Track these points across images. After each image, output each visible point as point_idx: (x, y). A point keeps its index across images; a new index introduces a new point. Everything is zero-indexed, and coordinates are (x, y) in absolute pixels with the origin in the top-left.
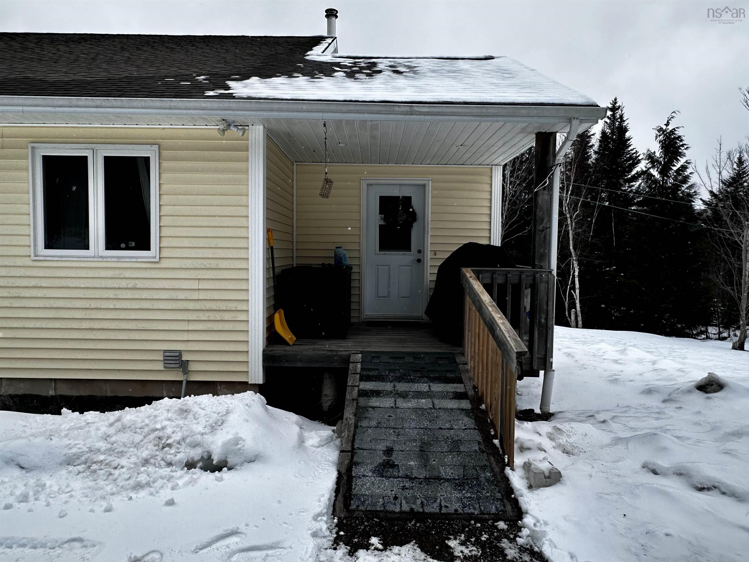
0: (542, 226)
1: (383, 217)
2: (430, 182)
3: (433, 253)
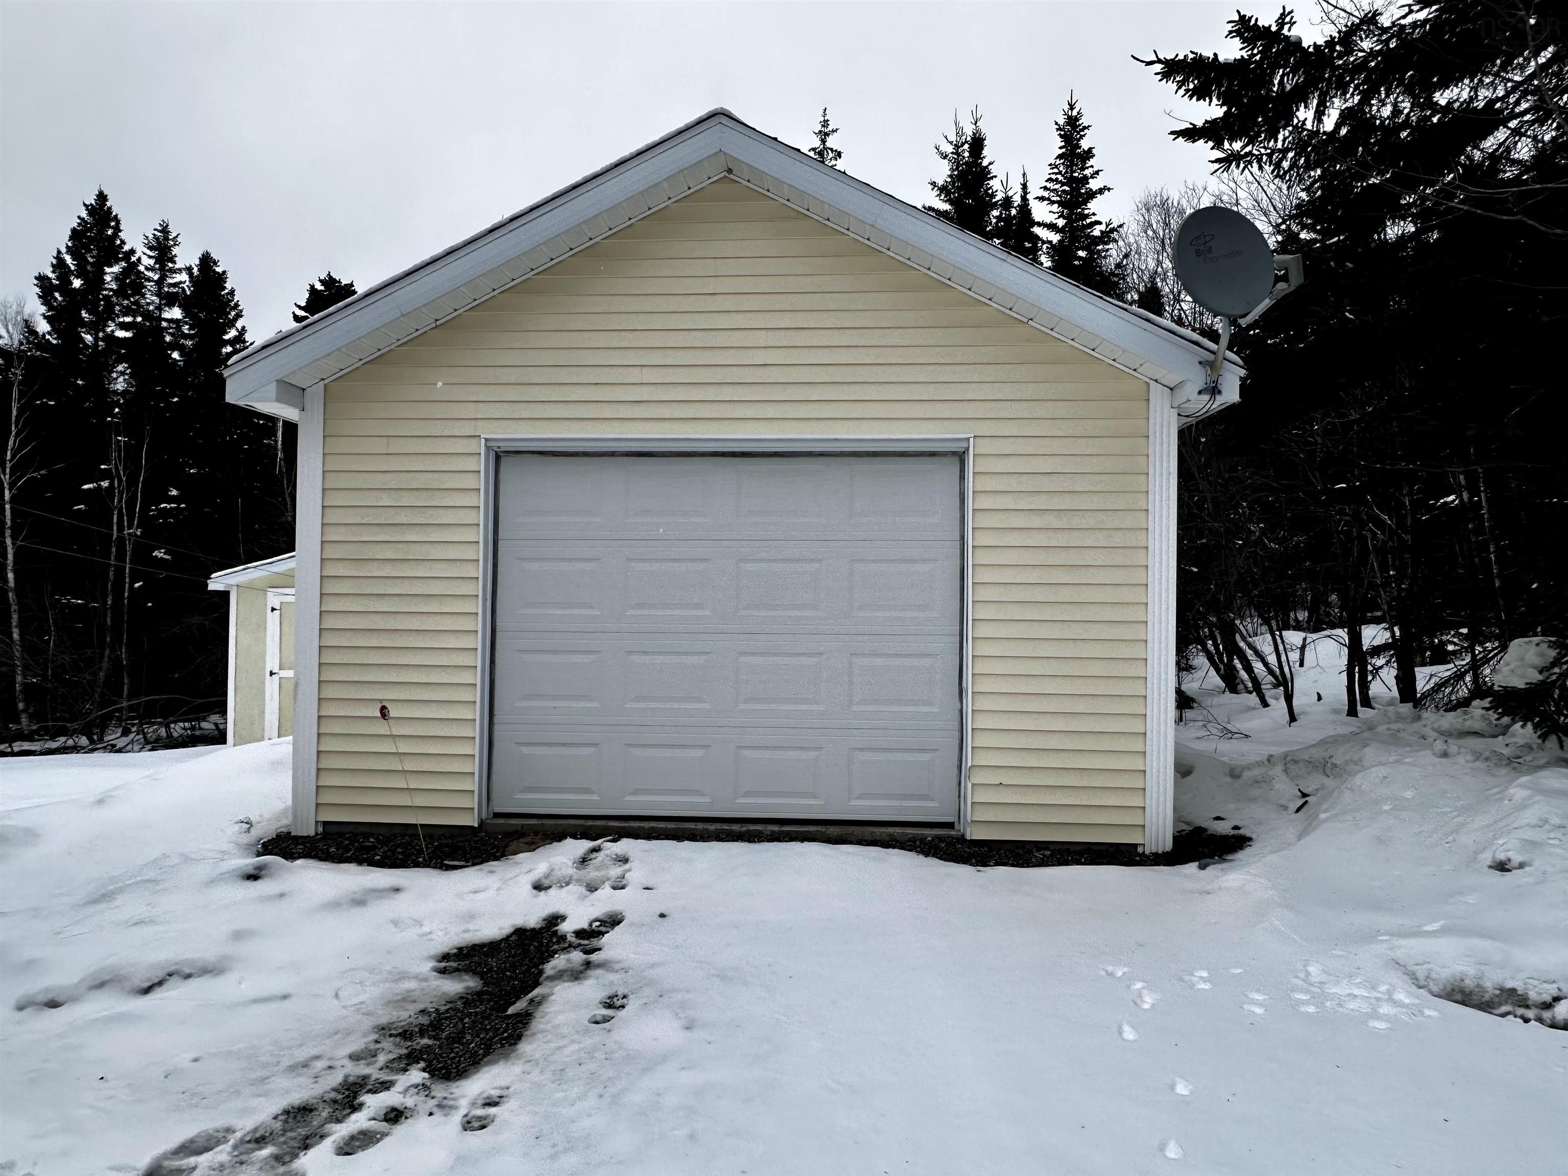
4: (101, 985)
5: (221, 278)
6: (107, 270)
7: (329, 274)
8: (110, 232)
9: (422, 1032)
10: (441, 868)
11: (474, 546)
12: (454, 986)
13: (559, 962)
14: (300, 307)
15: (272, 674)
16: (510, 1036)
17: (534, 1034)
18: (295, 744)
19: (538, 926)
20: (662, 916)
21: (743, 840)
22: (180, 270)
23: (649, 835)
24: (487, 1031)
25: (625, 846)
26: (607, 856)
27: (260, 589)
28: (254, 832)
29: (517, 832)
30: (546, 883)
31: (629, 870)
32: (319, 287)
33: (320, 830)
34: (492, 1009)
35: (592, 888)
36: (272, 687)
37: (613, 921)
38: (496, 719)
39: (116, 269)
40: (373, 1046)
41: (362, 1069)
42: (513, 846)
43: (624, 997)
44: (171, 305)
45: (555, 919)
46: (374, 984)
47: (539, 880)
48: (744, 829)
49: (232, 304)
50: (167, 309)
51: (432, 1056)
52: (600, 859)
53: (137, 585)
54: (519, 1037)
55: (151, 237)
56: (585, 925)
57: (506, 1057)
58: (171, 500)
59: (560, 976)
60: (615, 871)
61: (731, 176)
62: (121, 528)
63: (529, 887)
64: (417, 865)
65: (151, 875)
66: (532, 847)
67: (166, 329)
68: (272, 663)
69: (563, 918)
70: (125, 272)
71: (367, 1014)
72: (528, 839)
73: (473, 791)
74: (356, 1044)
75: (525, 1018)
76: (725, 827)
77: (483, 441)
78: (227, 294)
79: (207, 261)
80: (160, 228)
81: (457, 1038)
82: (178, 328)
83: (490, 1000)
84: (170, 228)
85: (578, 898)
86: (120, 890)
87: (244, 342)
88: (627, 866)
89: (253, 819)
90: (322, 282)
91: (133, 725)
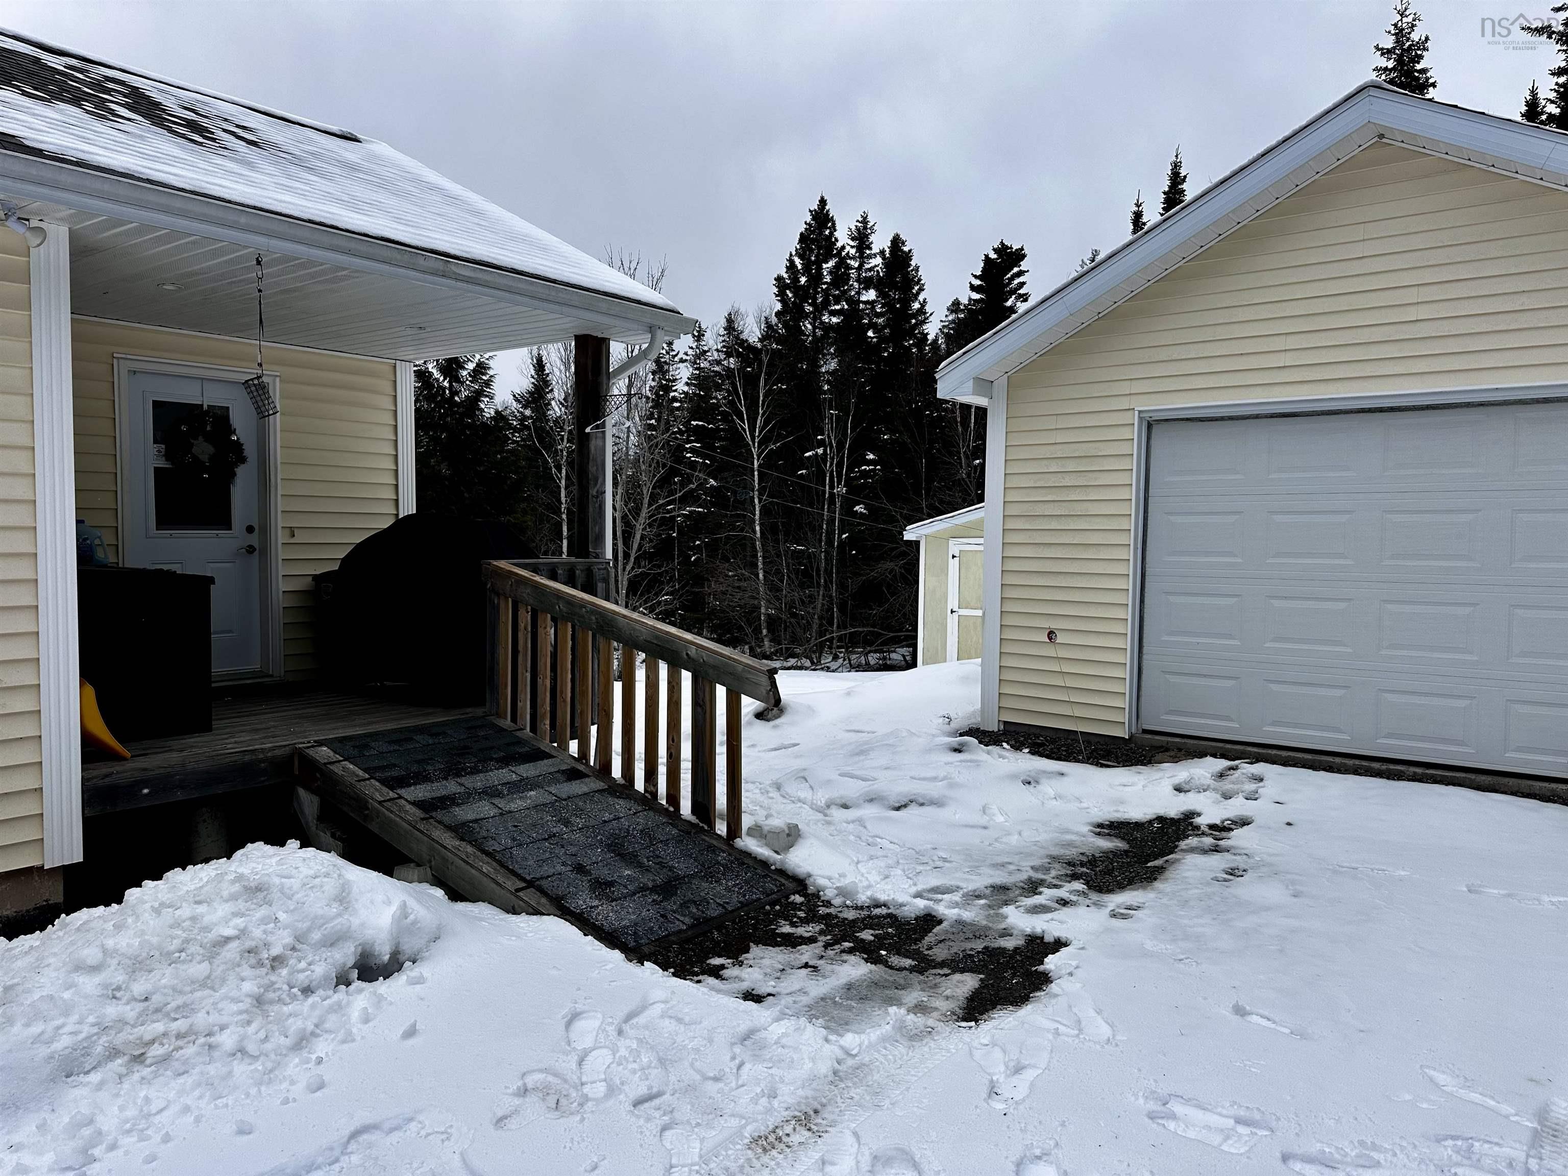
0: (596, 490)
1: (163, 451)
2: (278, 379)
3: (288, 531)
4: (871, 800)
5: (908, 256)
6: (824, 266)
7: (1002, 242)
8: (827, 232)
9: (1082, 864)
10: (1097, 765)
11: (1128, 503)
12: (1106, 844)
13: (1192, 841)
14: (975, 277)
15: (952, 612)
16: (1148, 878)
17: (1167, 879)
18: (982, 665)
19: (1176, 817)
20: (1289, 824)
21: (1382, 777)
22: (875, 255)
23: (1285, 763)
24: (1131, 873)
25: (1260, 768)
26: (1243, 774)
27: (943, 539)
28: (952, 724)
29: (1162, 747)
30: (1187, 787)
31: (1263, 787)
32: (993, 256)
33: (1002, 727)
34: (1136, 862)
35: (1227, 796)
36: (952, 623)
37: (1244, 822)
38: (1145, 650)
39: (831, 264)
40: (1047, 865)
41: (1040, 876)
42: (1159, 757)
43: (1244, 871)
44: (867, 288)
45: (1189, 816)
46: (1046, 832)
47: (1179, 784)
48: (1384, 767)
49: (916, 279)
50: (864, 292)
51: (1089, 879)
52: (1236, 775)
53: (844, 536)
54: (1155, 879)
55: (853, 228)
56: (1218, 822)
57: (1144, 888)
58: (869, 462)
59: (1192, 850)
60: (1251, 787)
61: (1384, 140)
62: (832, 487)
63: (1171, 788)
64: (1077, 761)
65: (891, 742)
66: (1175, 760)
67: (863, 310)
68: (953, 603)
69: (1199, 815)
70: (837, 267)
71: (1042, 847)
72: (1172, 754)
73: (1124, 708)
74: (1037, 862)
75: (1161, 870)
76: (1365, 763)
77: (1137, 413)
78: (912, 270)
79: (897, 242)
80: (860, 219)
81: (1109, 872)
82: (873, 308)
83: (1134, 857)
84: (869, 218)
85: (1214, 802)
86: (872, 749)
87: (925, 313)
88: (1261, 784)
89: (953, 716)
90: (995, 250)
91: (841, 652)
